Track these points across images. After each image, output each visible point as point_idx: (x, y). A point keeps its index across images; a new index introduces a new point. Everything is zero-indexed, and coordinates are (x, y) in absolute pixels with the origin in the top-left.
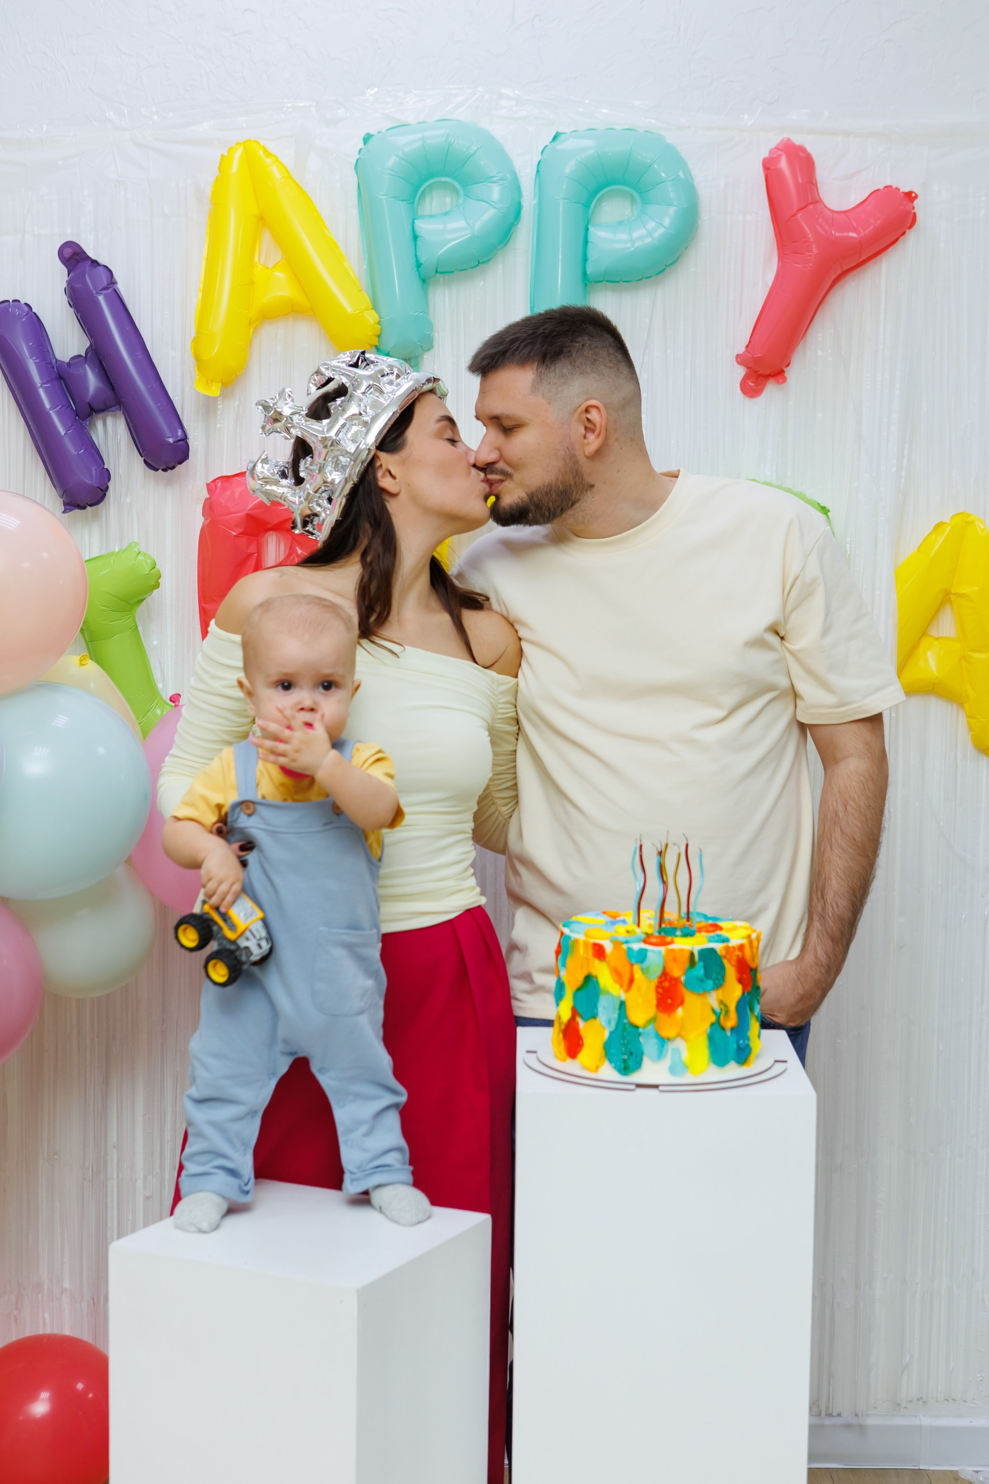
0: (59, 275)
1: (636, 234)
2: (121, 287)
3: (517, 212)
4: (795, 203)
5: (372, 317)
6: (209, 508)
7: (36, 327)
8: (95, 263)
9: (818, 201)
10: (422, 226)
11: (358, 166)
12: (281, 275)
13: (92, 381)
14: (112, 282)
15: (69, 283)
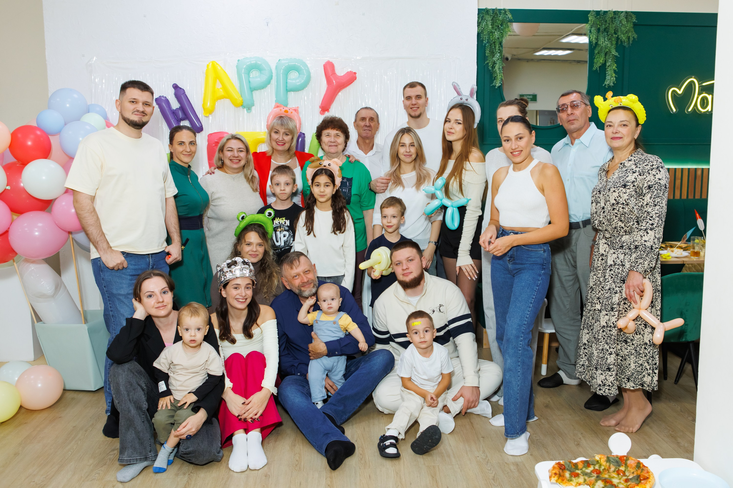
0: (173, 91)
1: (297, 81)
2: (186, 93)
3: (272, 76)
4: (330, 74)
5: (241, 99)
6: (209, 141)
7: (167, 101)
8: (181, 88)
9: (335, 74)
10: (251, 80)
11: (237, 66)
12: (221, 90)
13: (181, 115)
14: (184, 92)
15: (175, 92)
